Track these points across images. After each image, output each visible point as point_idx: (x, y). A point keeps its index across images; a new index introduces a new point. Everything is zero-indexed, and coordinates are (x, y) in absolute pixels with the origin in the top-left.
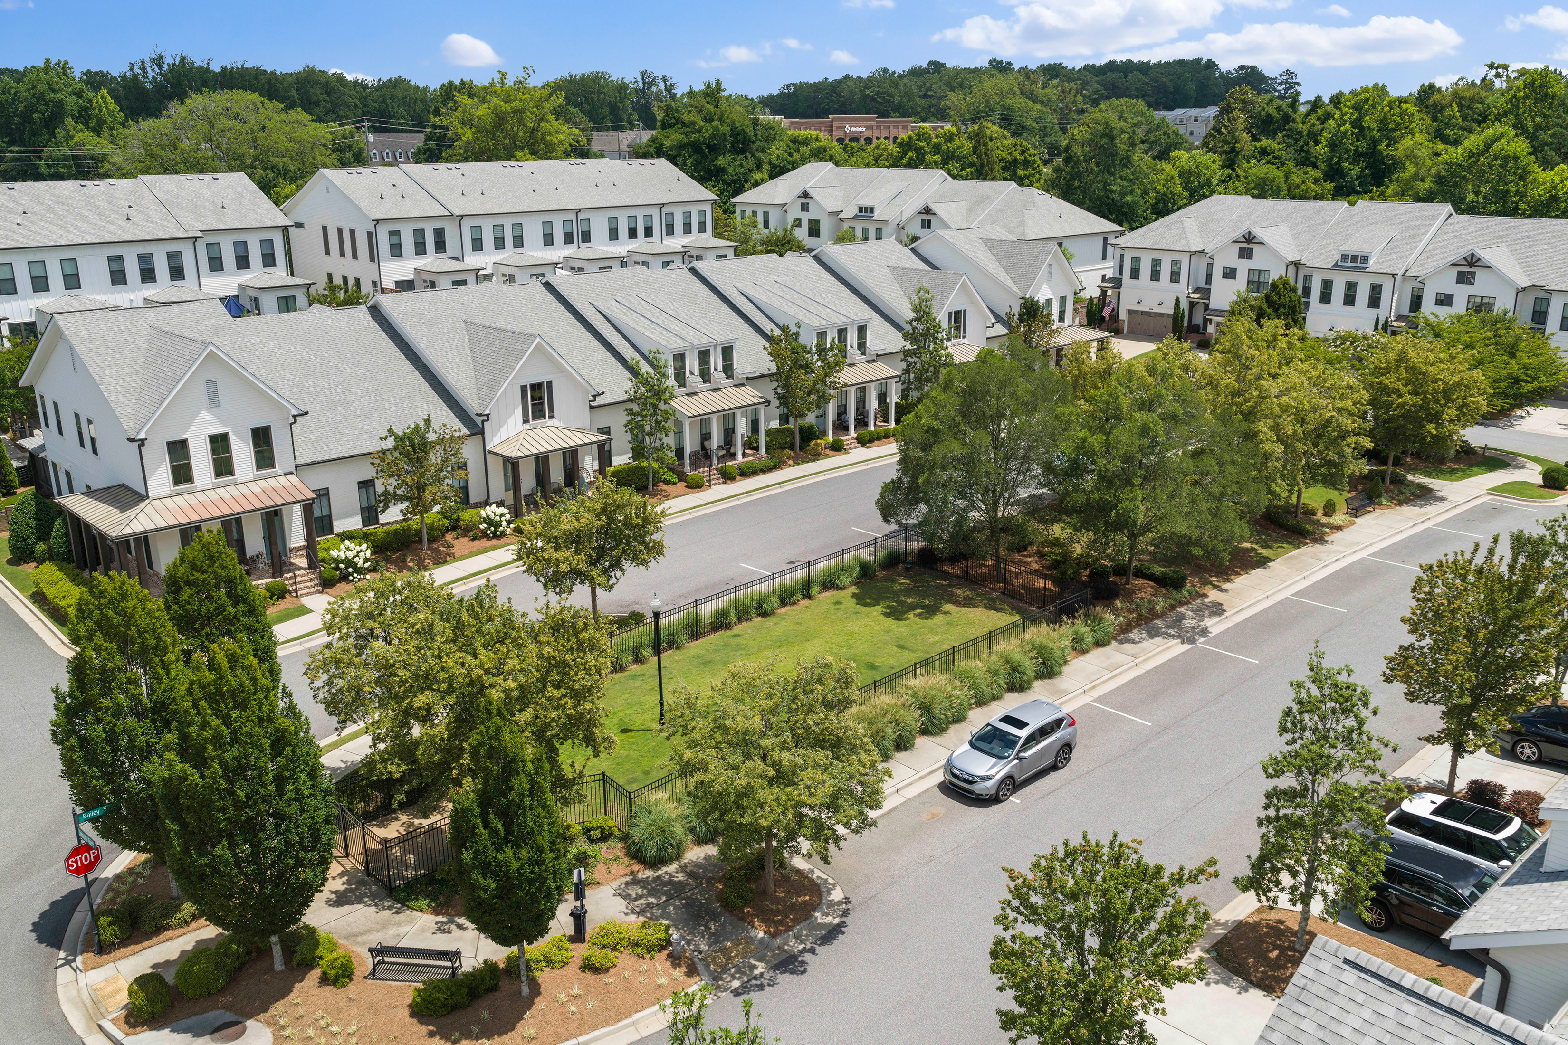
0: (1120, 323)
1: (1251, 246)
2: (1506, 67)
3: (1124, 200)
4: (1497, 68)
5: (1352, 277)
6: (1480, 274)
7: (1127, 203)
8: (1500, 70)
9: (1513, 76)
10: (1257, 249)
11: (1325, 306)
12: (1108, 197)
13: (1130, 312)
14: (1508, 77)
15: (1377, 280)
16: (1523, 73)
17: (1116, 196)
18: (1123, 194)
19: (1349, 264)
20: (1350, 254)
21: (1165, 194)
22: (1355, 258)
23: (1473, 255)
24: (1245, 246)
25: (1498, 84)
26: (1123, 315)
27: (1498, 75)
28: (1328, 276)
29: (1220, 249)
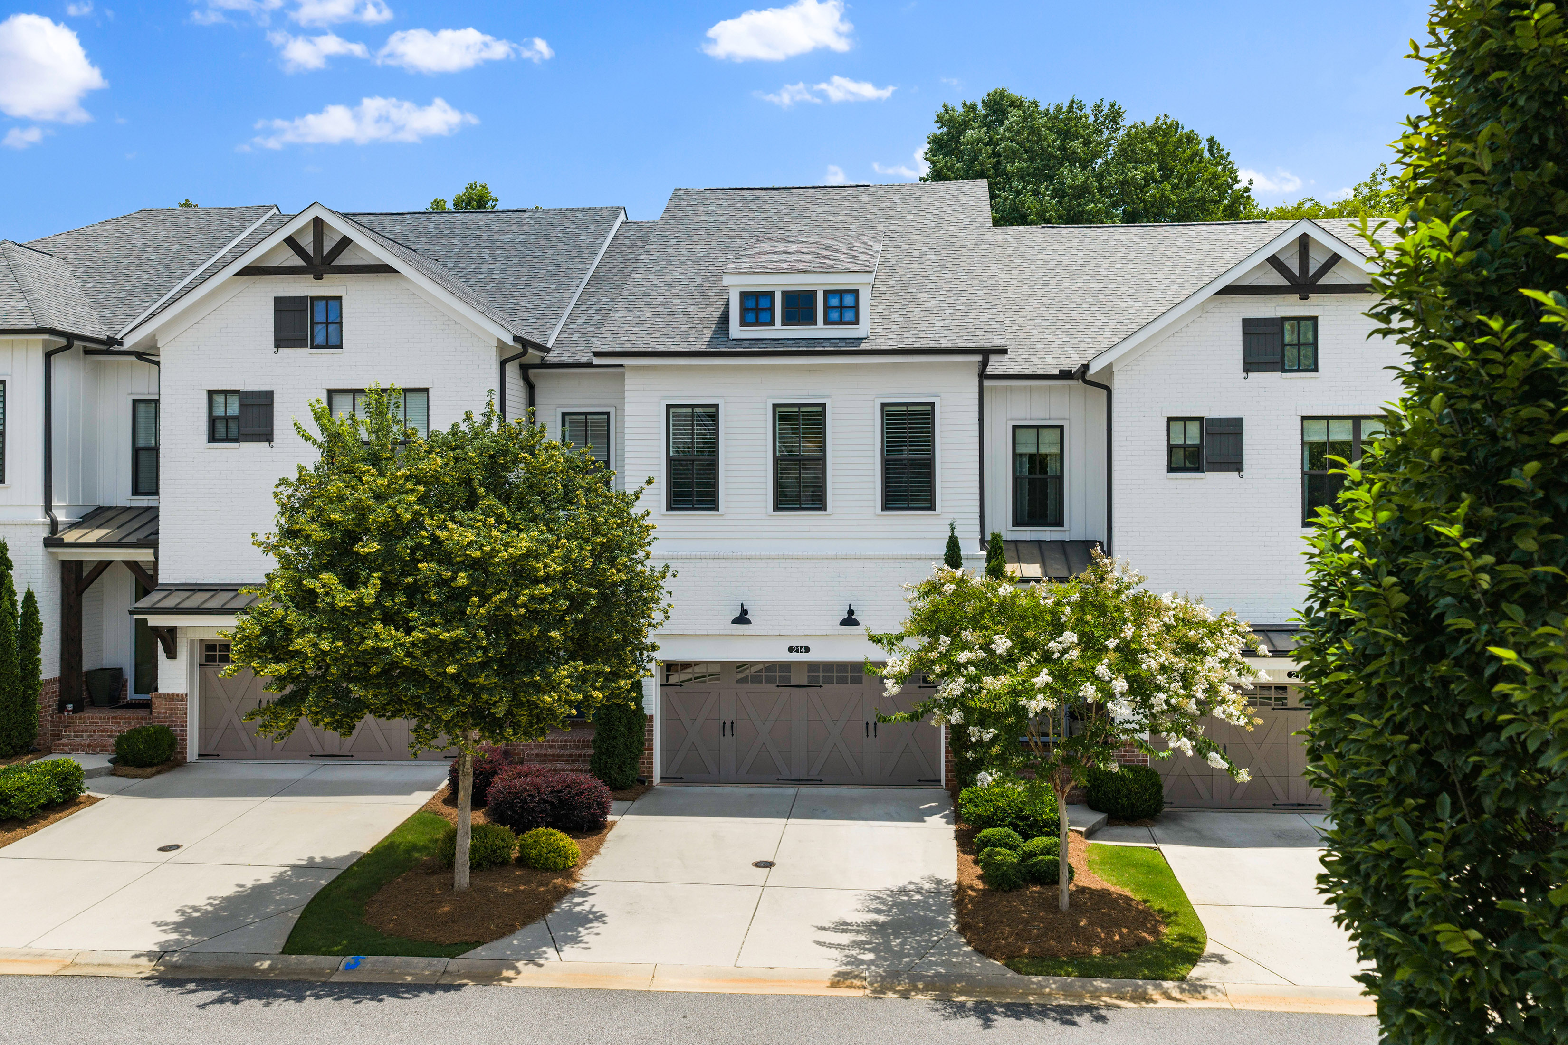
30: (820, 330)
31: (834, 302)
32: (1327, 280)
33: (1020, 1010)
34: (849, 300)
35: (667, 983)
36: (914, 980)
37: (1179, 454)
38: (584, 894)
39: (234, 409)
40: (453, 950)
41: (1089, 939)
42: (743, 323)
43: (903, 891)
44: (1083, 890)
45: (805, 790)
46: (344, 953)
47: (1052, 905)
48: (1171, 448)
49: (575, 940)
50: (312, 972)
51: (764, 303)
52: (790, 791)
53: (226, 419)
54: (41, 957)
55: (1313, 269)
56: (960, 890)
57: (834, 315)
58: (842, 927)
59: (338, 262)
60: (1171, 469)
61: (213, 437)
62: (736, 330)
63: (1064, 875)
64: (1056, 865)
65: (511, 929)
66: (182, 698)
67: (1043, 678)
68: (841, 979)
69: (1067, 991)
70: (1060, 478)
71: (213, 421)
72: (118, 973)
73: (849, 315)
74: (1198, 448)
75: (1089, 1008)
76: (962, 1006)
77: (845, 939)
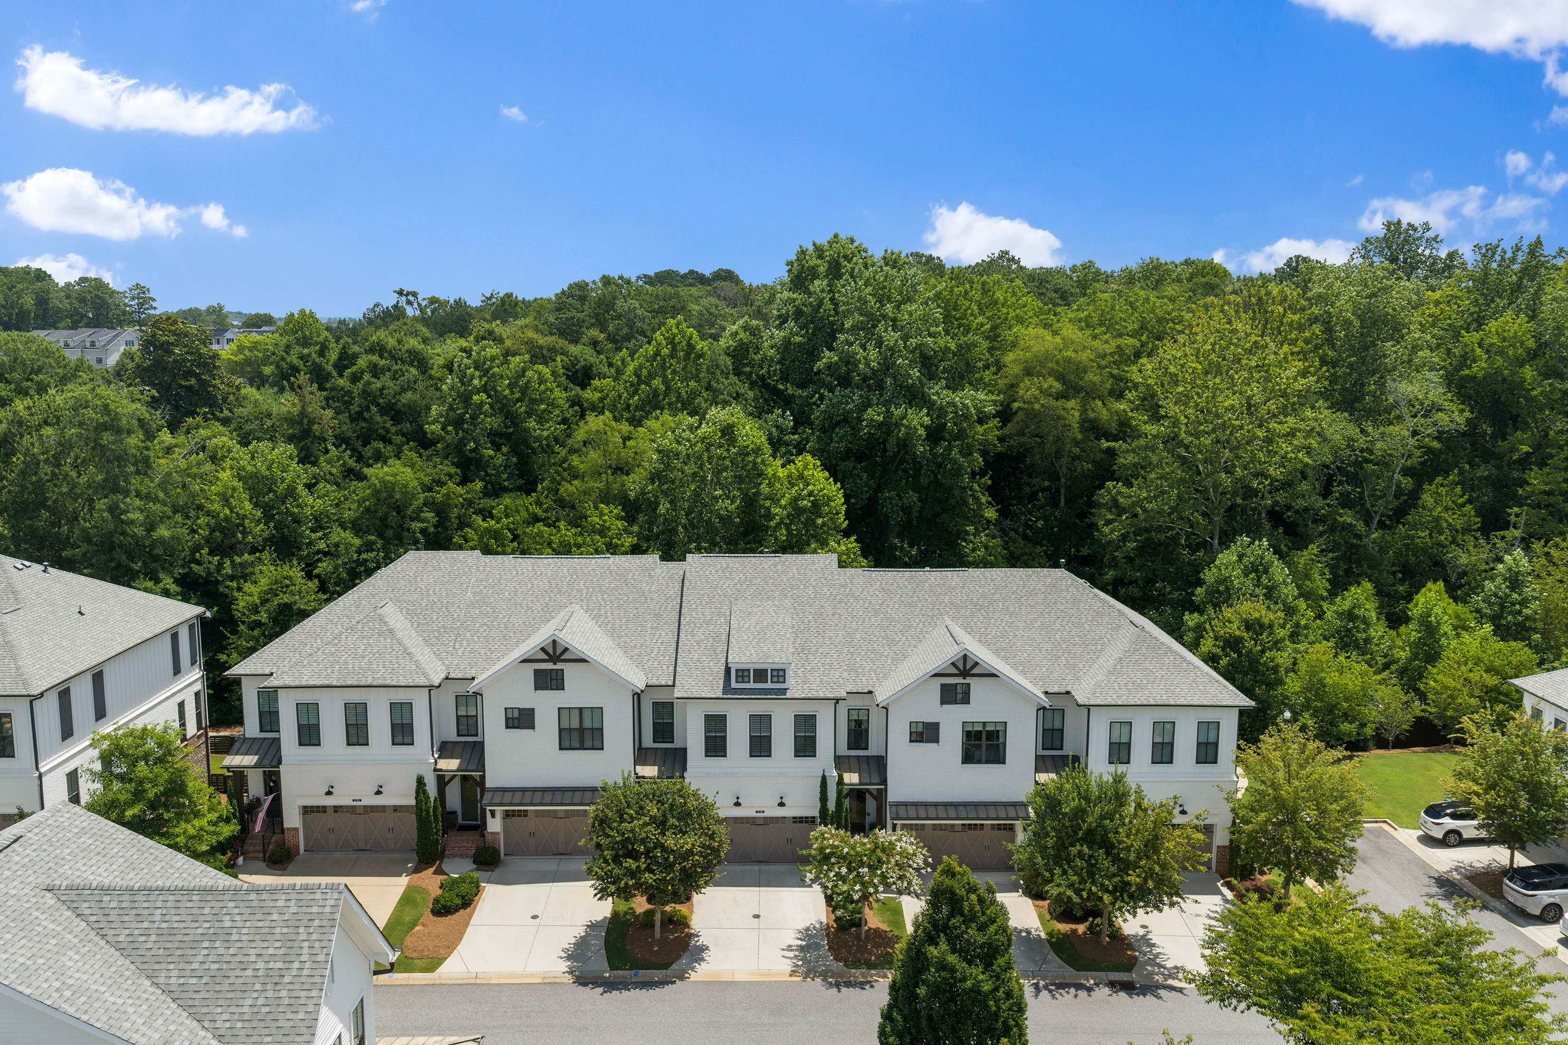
0: (288, 836)
1: (559, 666)
2: (415, 294)
3: (155, 535)
4: (407, 295)
5: (760, 707)
6: (977, 686)
7: (162, 541)
8: (410, 298)
9: (424, 303)
10: (570, 672)
11: (716, 762)
12: (123, 533)
13: (307, 810)
14: (419, 305)
15: (806, 709)
16: (433, 301)
17: (139, 531)
18: (151, 527)
19: (752, 685)
20: (752, 667)
21: (227, 519)
22: (761, 675)
23: (965, 657)
24: (549, 666)
25: (410, 311)
26: (292, 819)
27: (409, 303)
28: (716, 709)
29: (497, 678)
30: (769, 685)
31: (775, 673)
32: (974, 672)
33: (848, 984)
34: (781, 673)
35: (739, 978)
36: (815, 972)
37: (914, 735)
38: (697, 936)
39: (516, 714)
40: (666, 966)
41: (871, 953)
42: (737, 682)
43: (808, 929)
44: (870, 929)
45: (764, 867)
46: (631, 969)
47: (858, 937)
48: (911, 733)
49: (703, 959)
50: (624, 977)
51: (746, 674)
52: (756, 868)
53: (513, 719)
54: (532, 975)
55: (968, 667)
56: (828, 927)
57: (775, 679)
58: (789, 948)
59: (563, 657)
60: (911, 741)
61: (507, 727)
62: (734, 685)
63: (863, 922)
64: (860, 919)
65: (679, 957)
66: (498, 834)
67: (857, 887)
68: (793, 973)
69: (863, 975)
70: (867, 730)
71: (507, 719)
72: (558, 980)
73: (781, 679)
74: (922, 733)
75: (869, 982)
76: (831, 983)
77: (791, 954)
